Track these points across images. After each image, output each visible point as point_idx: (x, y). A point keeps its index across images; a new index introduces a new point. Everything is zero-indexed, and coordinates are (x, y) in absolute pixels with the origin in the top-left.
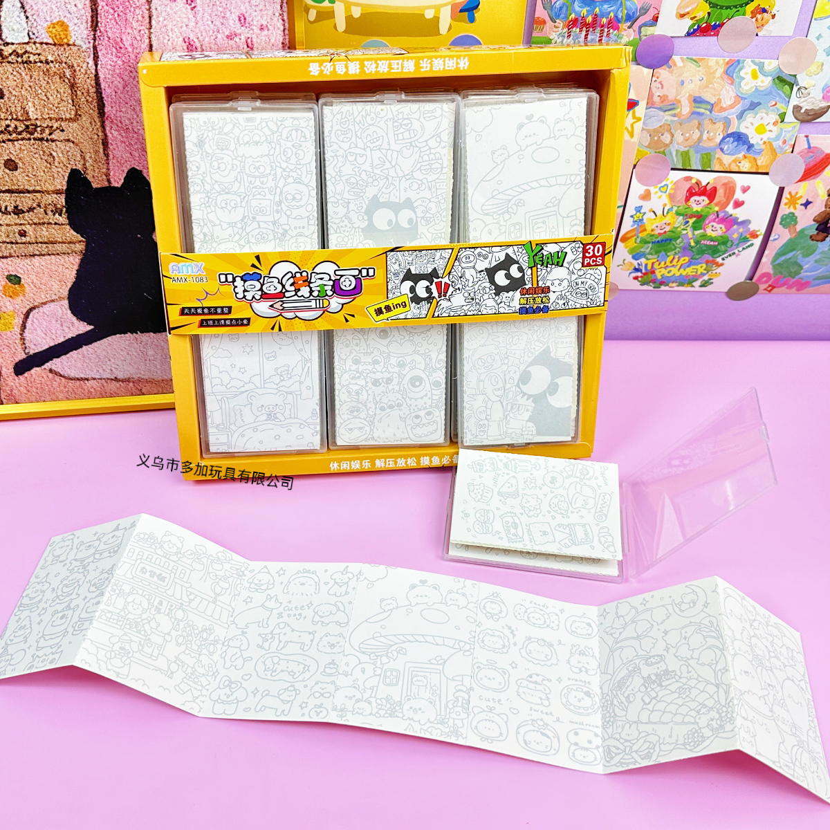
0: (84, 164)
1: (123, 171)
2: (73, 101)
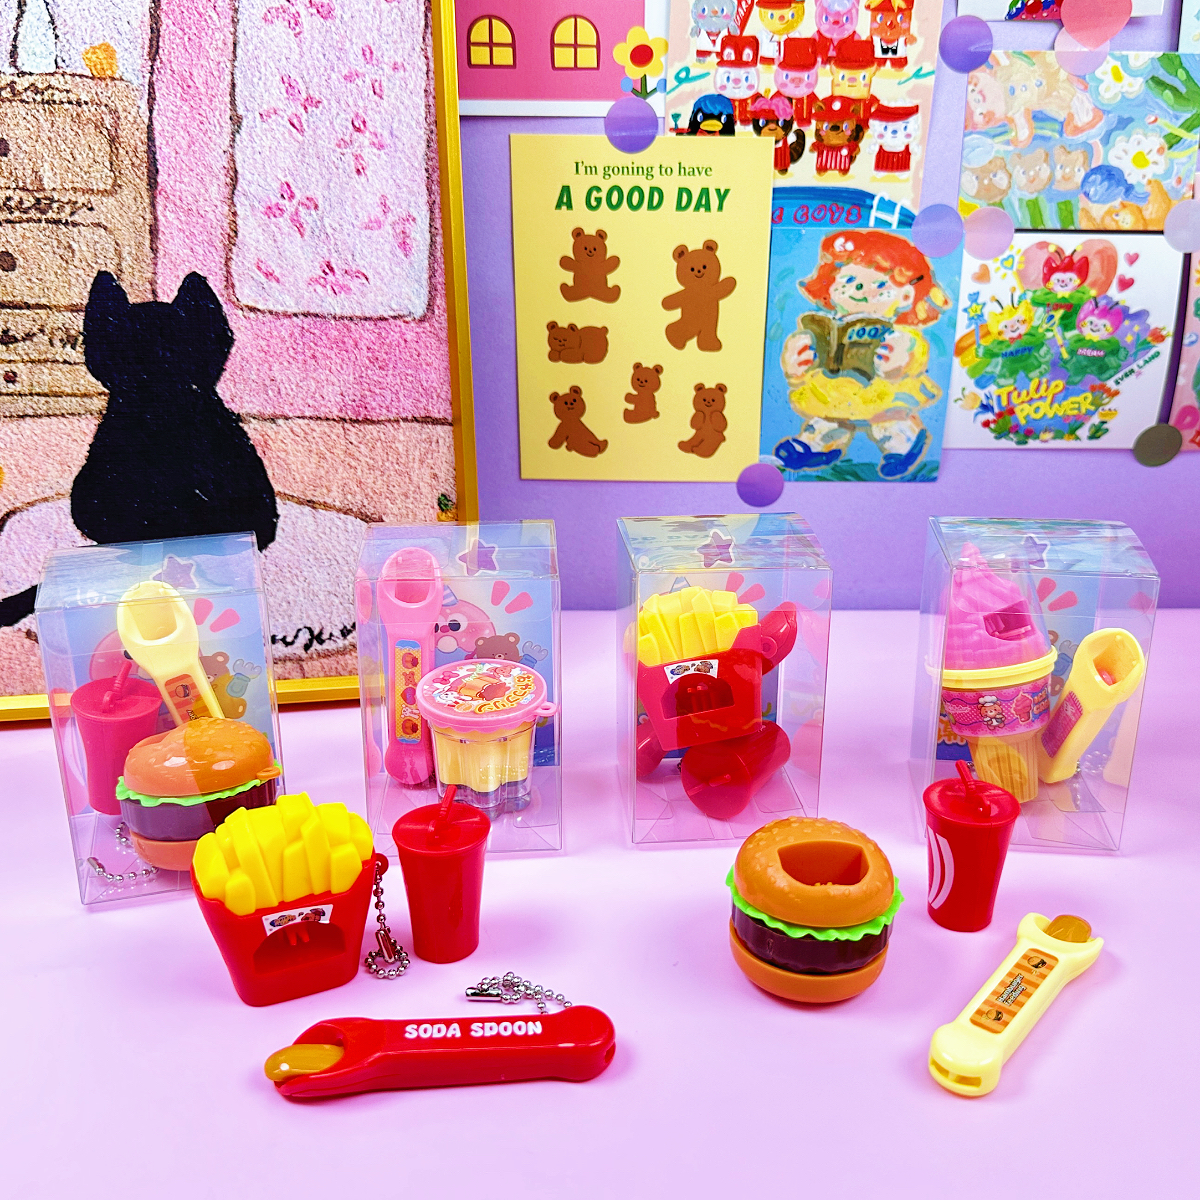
0: (119, 264)
1: (178, 277)
2: (111, 164)
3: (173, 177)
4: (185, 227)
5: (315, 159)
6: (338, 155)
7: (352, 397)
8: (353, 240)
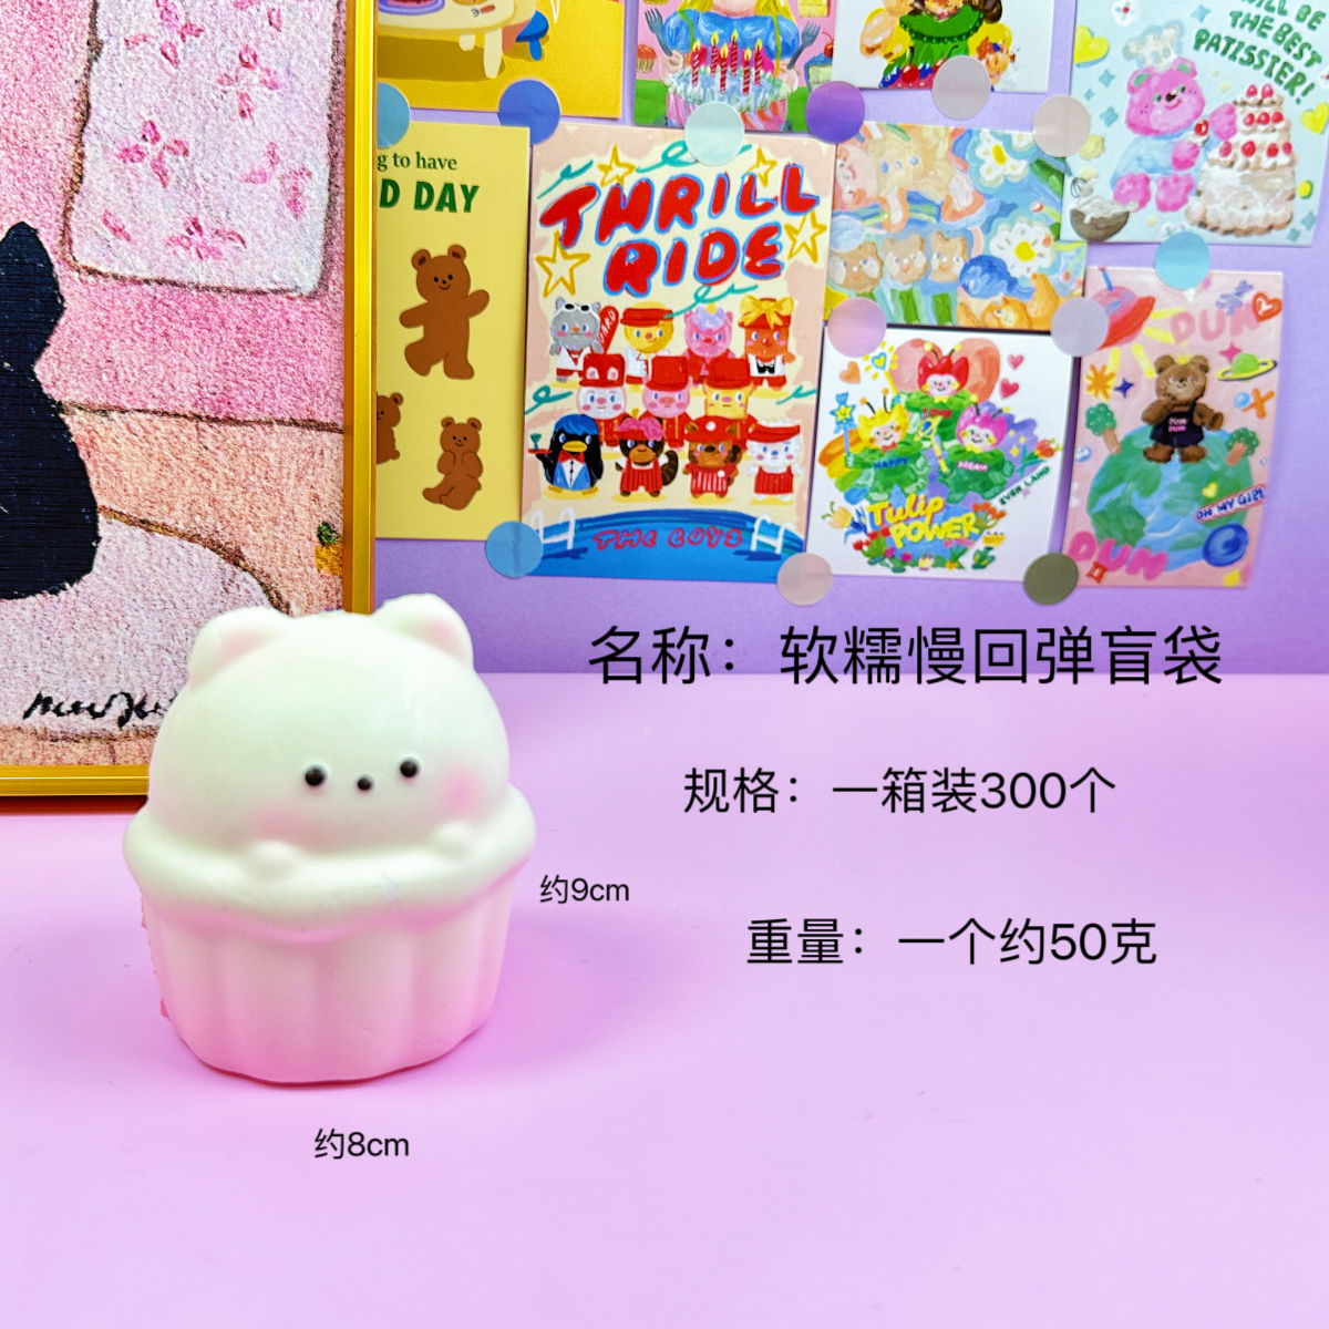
1: (1, 228)
5: (190, 96)
6: (220, 94)
7: (212, 389)
8: (229, 194)
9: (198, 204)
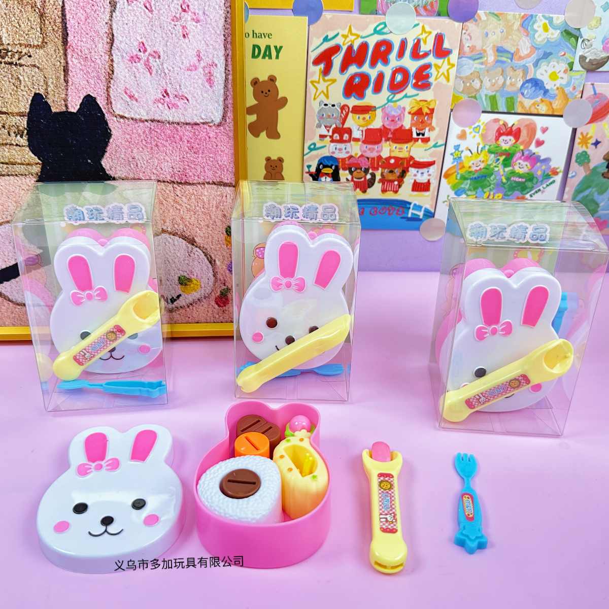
0: (46, 89)
1: (80, 97)
2: (41, 29)
3: (76, 38)
4: (83, 68)
5: (159, 28)
6: (173, 26)
7: (178, 169)
8: (180, 77)
9: (166, 82)
